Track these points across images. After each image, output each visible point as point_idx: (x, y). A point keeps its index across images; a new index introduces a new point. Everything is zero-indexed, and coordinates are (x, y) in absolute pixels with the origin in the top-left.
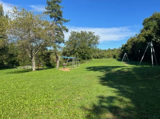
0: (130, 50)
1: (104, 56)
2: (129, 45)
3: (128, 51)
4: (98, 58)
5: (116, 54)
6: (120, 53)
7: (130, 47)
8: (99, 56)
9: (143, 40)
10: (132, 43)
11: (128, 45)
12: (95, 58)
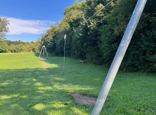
0: (51, 42)
1: (22, 49)
2: (49, 36)
3: (49, 43)
4: (15, 51)
5: (35, 47)
6: (40, 45)
7: (50, 38)
8: (16, 50)
9: (67, 27)
10: (52, 33)
11: (47, 36)
12: (12, 52)
